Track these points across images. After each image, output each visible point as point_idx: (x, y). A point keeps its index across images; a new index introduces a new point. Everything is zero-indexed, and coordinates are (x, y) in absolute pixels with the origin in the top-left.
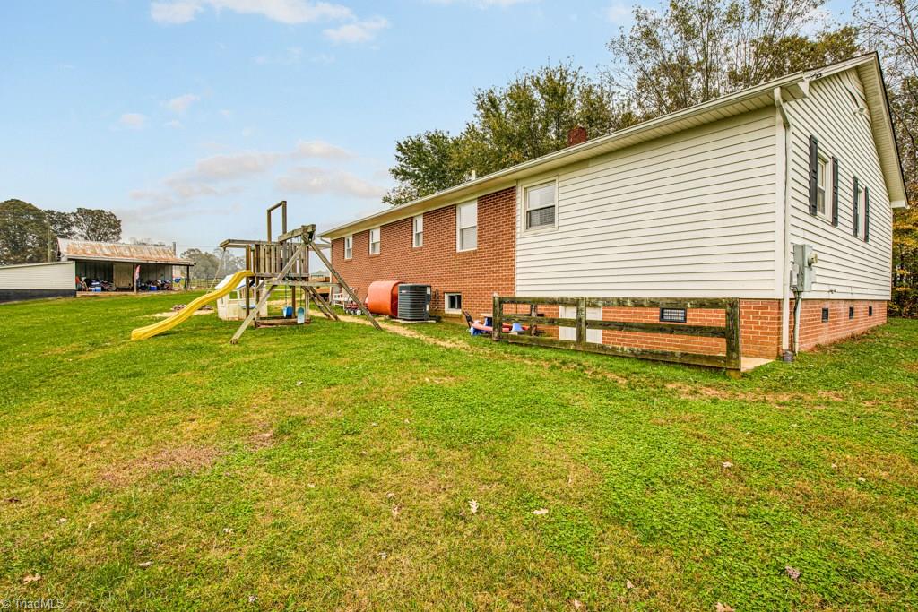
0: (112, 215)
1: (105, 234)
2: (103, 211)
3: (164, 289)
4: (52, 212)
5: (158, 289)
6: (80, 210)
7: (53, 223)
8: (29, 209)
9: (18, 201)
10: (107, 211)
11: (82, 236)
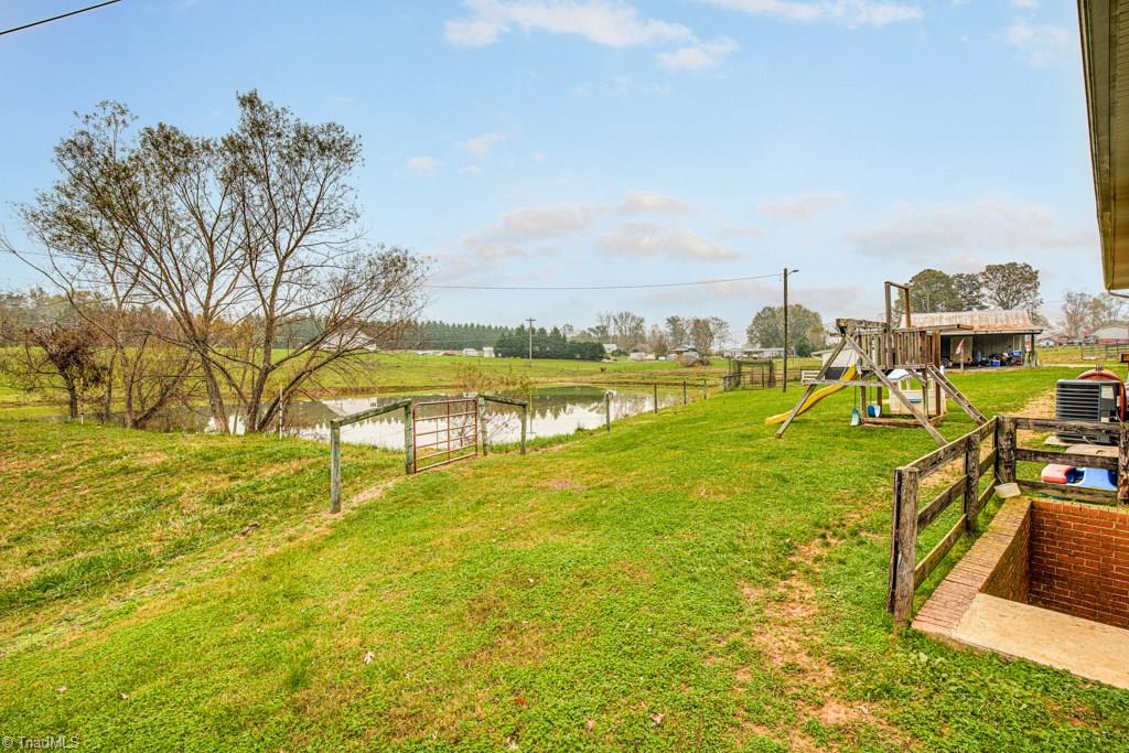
0: (1027, 266)
1: (1018, 292)
2: (1015, 264)
3: (1012, 365)
4: (961, 276)
5: (1003, 364)
6: (989, 268)
7: (962, 286)
8: (941, 277)
9: (929, 270)
10: (1020, 262)
11: (991, 297)
